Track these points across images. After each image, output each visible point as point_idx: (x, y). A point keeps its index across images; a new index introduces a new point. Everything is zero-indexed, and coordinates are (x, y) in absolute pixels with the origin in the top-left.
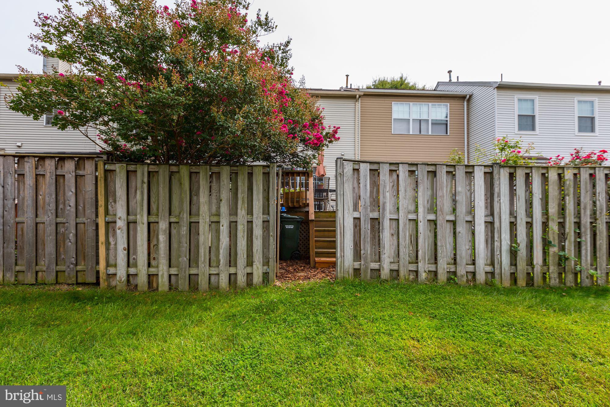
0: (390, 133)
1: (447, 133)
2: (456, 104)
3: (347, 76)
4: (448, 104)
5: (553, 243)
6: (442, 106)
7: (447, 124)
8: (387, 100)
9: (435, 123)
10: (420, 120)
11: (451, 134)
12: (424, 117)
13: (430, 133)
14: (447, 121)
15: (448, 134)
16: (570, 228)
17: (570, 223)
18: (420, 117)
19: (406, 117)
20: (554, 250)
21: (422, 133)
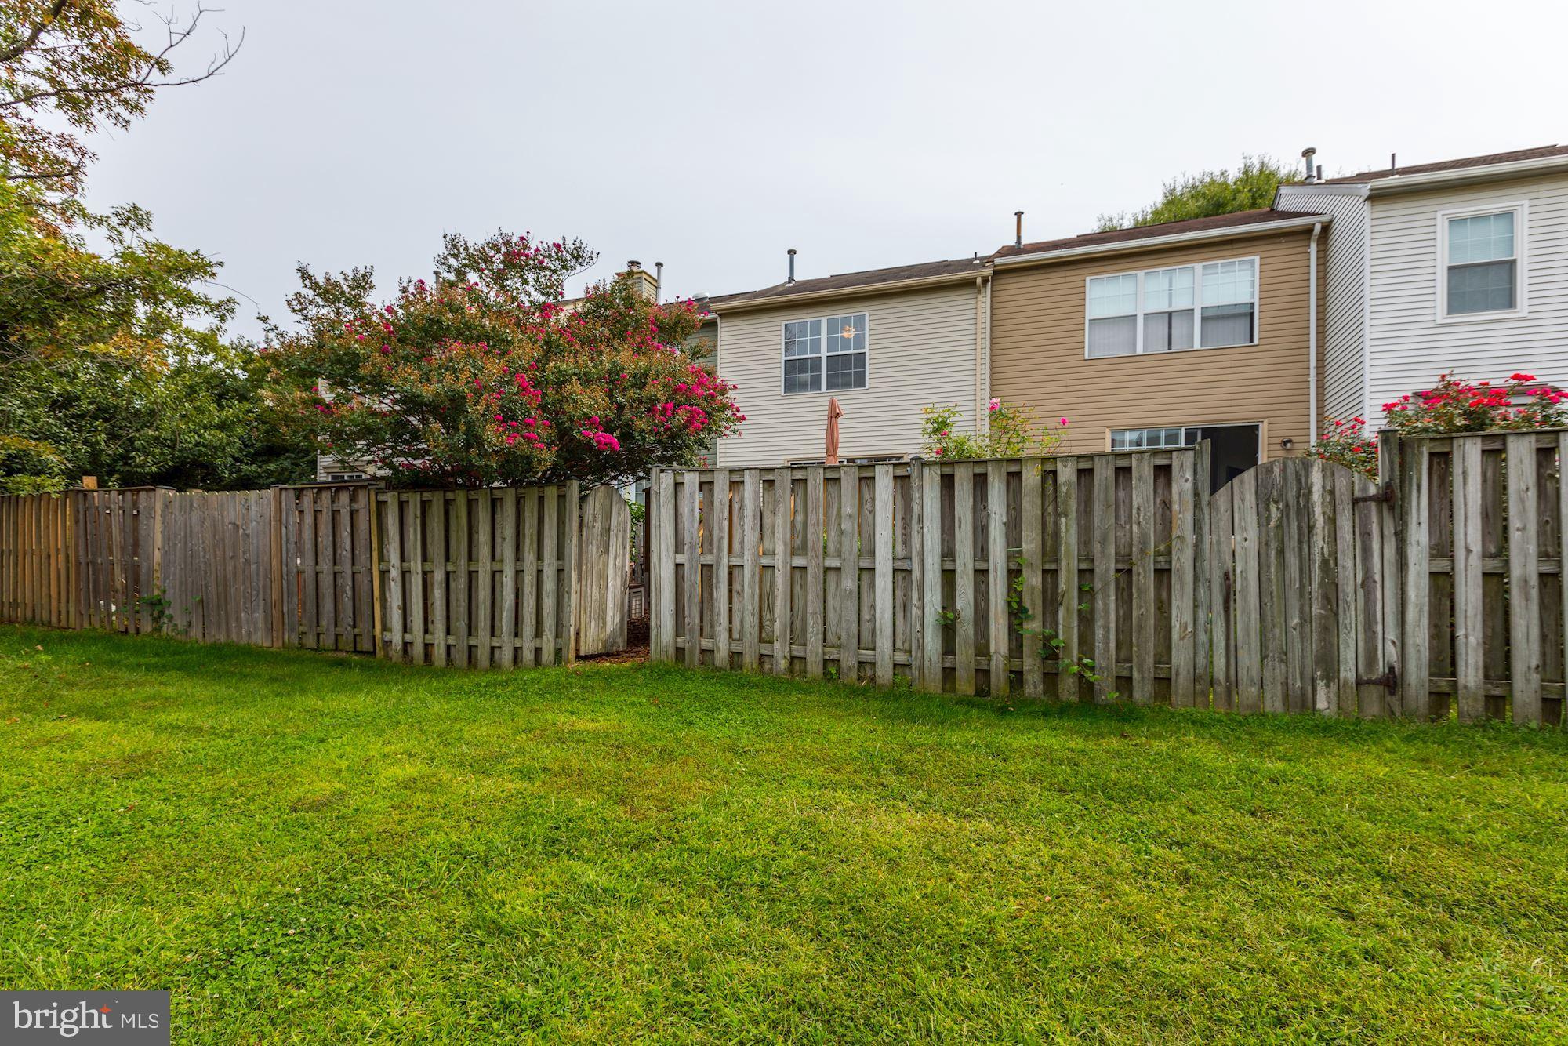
0: (1080, 357)
1: (1252, 340)
2: (1283, 253)
3: (1019, 215)
4: (1257, 258)
5: (1030, 613)
6: (1237, 267)
7: (1252, 315)
8: (1070, 276)
9: (1214, 317)
10: (1170, 314)
11: (1264, 341)
12: (1180, 304)
13: (1197, 345)
14: (1253, 304)
15: (1256, 341)
16: (1068, 581)
17: (1068, 571)
18: (1170, 306)
19: (1127, 311)
20: (1033, 627)
21: (1174, 348)
